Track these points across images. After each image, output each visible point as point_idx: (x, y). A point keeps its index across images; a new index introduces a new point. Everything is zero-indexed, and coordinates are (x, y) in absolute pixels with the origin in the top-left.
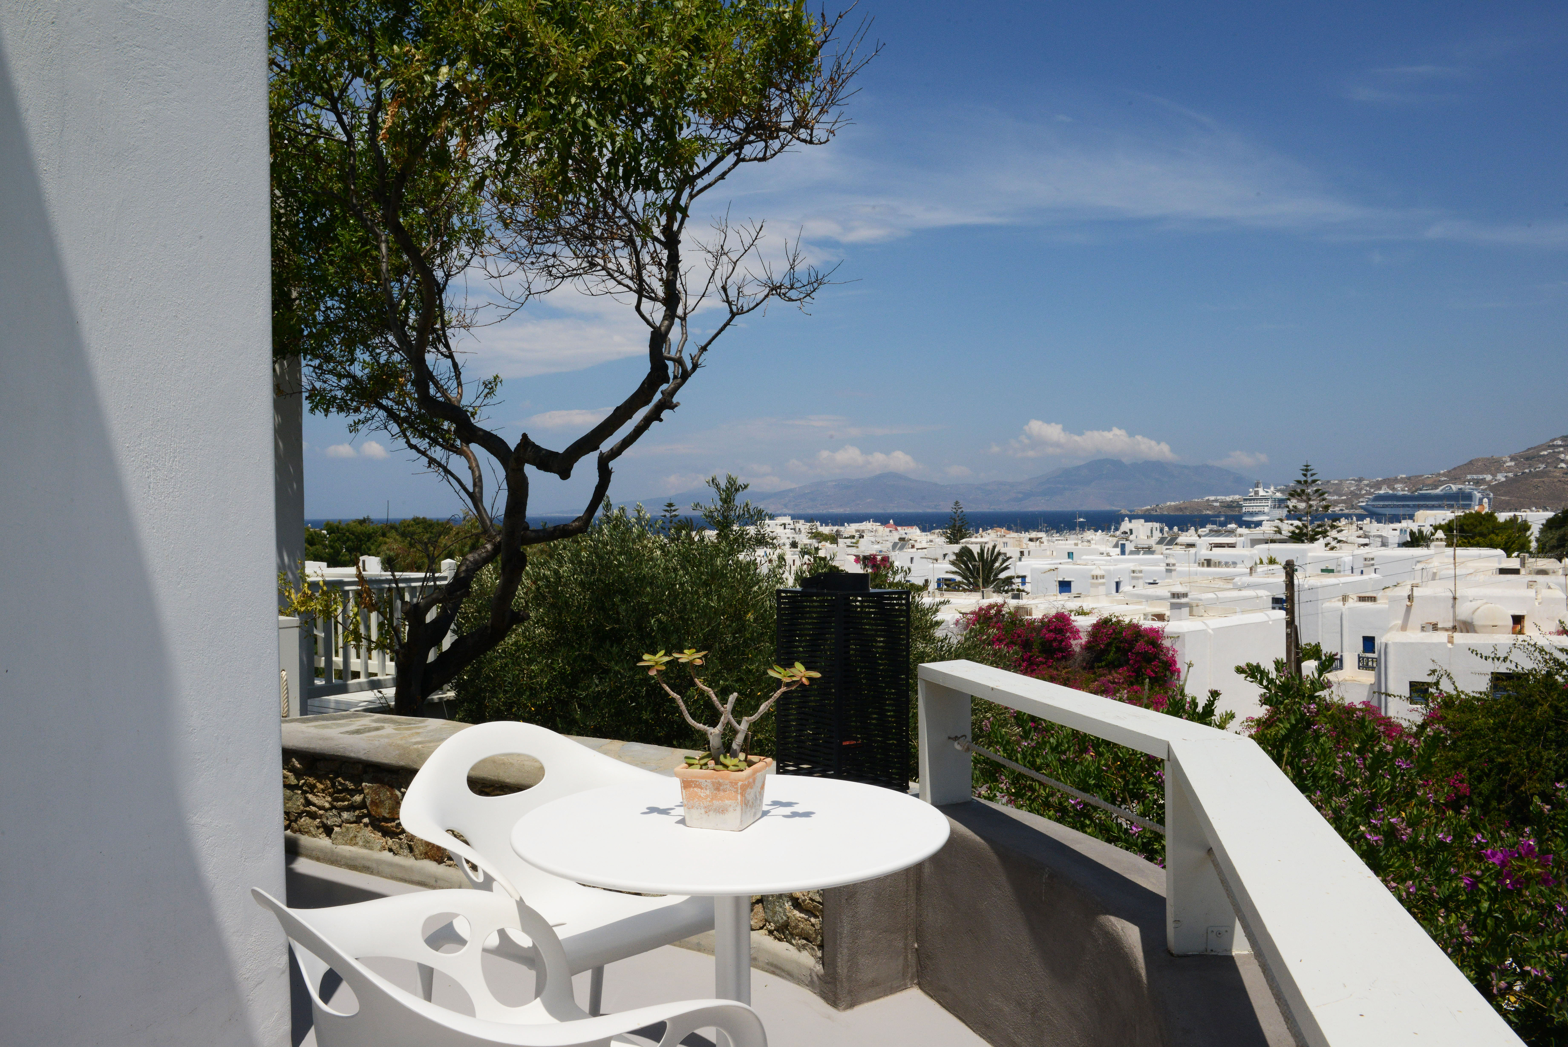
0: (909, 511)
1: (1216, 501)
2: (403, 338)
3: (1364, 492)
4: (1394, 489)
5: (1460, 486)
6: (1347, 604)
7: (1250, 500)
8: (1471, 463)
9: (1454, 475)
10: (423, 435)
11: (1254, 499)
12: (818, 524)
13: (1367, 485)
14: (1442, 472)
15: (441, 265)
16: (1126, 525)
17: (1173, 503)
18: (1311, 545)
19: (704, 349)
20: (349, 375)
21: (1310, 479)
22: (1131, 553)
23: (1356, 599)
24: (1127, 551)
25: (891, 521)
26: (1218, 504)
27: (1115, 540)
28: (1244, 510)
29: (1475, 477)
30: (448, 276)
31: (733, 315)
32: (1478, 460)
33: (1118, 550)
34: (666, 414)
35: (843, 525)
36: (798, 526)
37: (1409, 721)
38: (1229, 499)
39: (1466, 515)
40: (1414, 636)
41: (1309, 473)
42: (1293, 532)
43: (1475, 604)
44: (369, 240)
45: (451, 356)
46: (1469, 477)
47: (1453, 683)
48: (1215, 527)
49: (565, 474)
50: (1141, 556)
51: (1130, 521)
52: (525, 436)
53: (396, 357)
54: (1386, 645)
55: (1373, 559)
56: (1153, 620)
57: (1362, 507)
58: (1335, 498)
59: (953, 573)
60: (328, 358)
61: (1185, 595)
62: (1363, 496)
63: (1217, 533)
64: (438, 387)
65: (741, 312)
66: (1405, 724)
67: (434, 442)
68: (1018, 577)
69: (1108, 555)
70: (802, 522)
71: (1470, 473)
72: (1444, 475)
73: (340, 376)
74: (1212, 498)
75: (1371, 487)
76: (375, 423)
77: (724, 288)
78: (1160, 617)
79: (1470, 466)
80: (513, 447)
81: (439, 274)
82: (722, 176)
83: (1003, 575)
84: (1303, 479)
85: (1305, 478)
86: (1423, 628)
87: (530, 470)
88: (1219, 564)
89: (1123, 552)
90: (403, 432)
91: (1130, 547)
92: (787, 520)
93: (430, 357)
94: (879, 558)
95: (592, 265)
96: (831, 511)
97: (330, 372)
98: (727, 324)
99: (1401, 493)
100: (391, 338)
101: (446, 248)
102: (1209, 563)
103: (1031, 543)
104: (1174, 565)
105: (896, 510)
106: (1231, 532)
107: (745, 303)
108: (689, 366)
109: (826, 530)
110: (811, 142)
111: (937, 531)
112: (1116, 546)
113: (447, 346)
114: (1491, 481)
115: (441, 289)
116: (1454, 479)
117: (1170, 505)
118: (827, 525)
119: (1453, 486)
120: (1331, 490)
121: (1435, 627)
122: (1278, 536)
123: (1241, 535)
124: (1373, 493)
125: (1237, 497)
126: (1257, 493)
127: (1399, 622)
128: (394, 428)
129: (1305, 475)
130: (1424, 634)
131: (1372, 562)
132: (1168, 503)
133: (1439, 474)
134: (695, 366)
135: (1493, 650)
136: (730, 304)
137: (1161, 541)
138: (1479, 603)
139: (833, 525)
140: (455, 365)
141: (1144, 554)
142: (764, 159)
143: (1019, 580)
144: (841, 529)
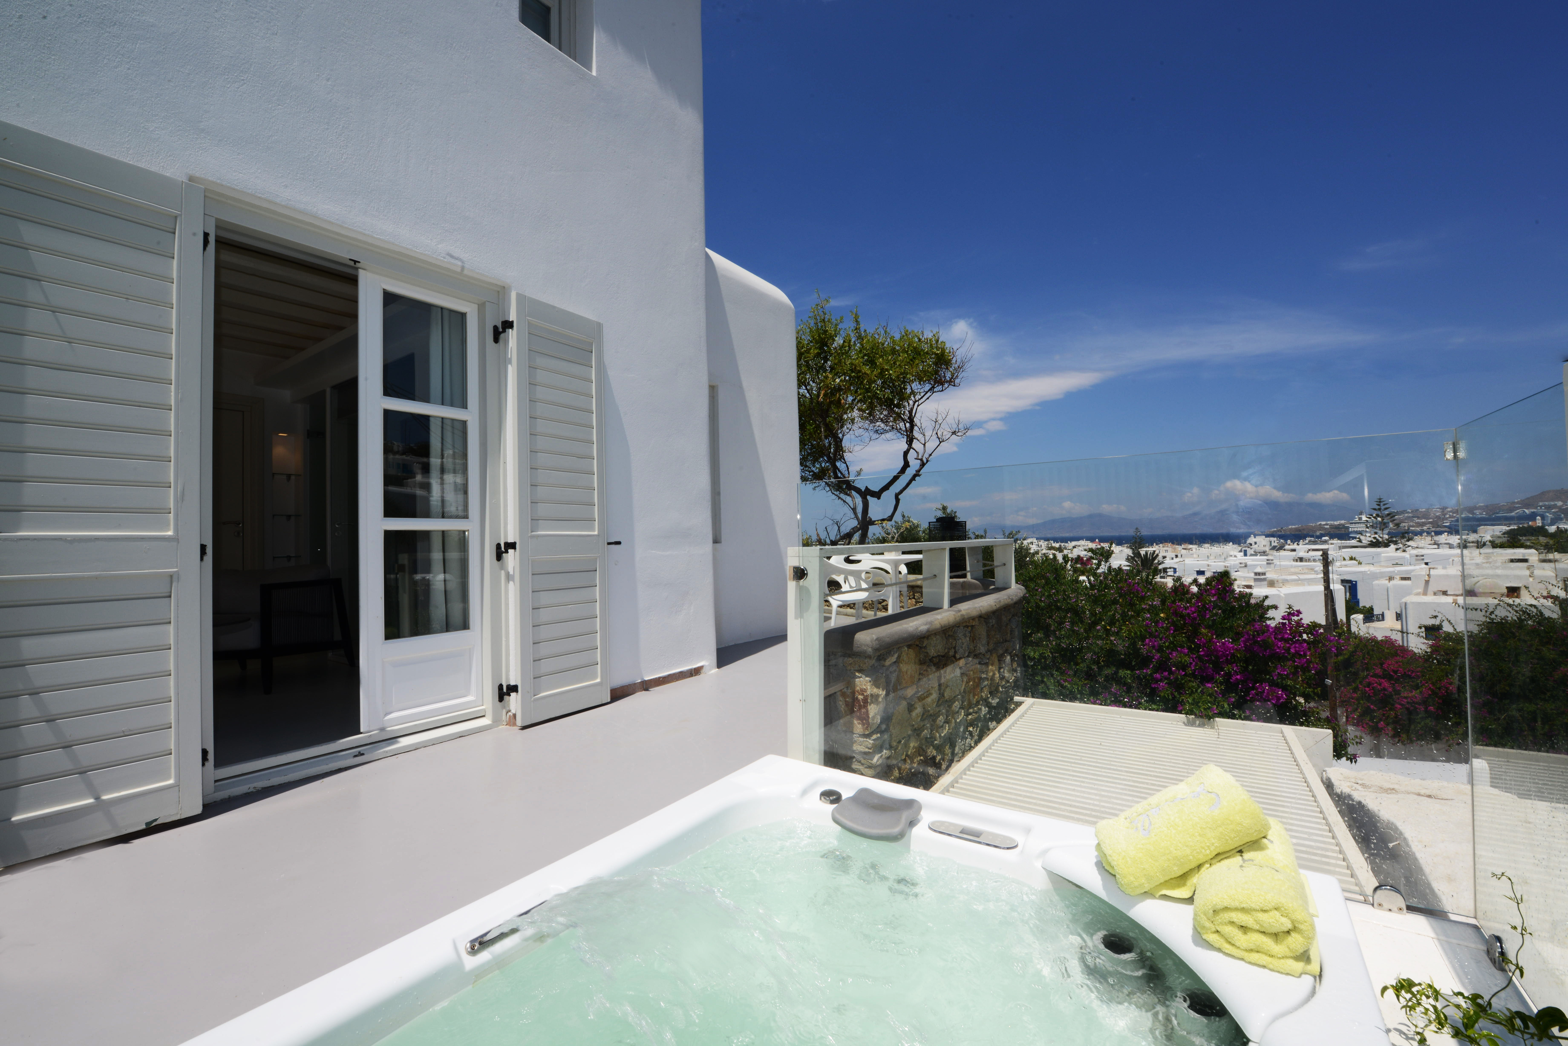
0: (1109, 534)
1: (1327, 524)
2: (829, 457)
3: (1448, 516)
4: (1473, 514)
5: (1533, 510)
6: (1391, 582)
7: (1355, 523)
8: (1543, 493)
9: (1526, 504)
10: (837, 490)
11: (1358, 523)
12: (1052, 542)
13: (1450, 512)
14: (1516, 501)
15: (841, 432)
16: (1251, 540)
17: (1293, 527)
18: (1386, 549)
19: (931, 455)
20: (813, 471)
21: (1383, 507)
22: (1251, 555)
23: (1398, 579)
24: (1248, 554)
25: (1097, 540)
26: (1328, 527)
27: (1240, 548)
28: (1350, 530)
29: (1547, 503)
30: (843, 436)
31: (940, 442)
32: (1549, 492)
33: (1242, 554)
34: (917, 478)
35: (1067, 543)
36: (1040, 543)
37: (1421, 649)
38: (1336, 523)
39: (1519, 528)
40: (1430, 598)
41: (1382, 504)
42: (1371, 541)
43: (1476, 579)
44: (818, 427)
45: (845, 463)
46: (1541, 504)
47: (1453, 626)
48: (1312, 539)
49: (879, 498)
50: (1258, 557)
51: (1255, 537)
52: (867, 487)
53: (827, 464)
54: (1406, 604)
55: (1423, 556)
56: (1243, 588)
57: (1446, 526)
58: (1423, 520)
59: (1127, 566)
60: (806, 466)
61: (1264, 574)
62: (1447, 519)
63: (1315, 543)
64: (841, 473)
65: (943, 441)
66: (1416, 651)
67: (841, 492)
68: (1170, 568)
69: (1235, 556)
70: (1042, 541)
71: (1542, 501)
72: (1518, 503)
73: (810, 472)
74: (1323, 523)
75: (1454, 513)
76: (821, 488)
77: (937, 433)
78: (1249, 587)
79: (1542, 496)
80: (863, 490)
81: (840, 435)
82: (928, 398)
83: (1160, 567)
84: (1378, 507)
85: (1379, 507)
86: (1435, 594)
87: (869, 497)
88: (1309, 560)
89: (1245, 555)
90: (831, 490)
91: (1250, 552)
92: (1035, 540)
93: (838, 464)
94: (1085, 559)
95: (893, 428)
96: (1061, 535)
97: (806, 471)
98: (939, 445)
99: (1480, 516)
100: (825, 458)
101: (842, 427)
102: (1301, 559)
103: (1183, 550)
104: (1272, 560)
105: (1102, 534)
106: (1325, 542)
107: (945, 438)
108: (925, 461)
109: (1057, 545)
110: (955, 386)
111: (1126, 545)
112: (1241, 551)
113: (844, 459)
114: (1562, 506)
115: (841, 440)
116: (1527, 506)
117: (1292, 528)
118: (1057, 542)
119: (1526, 511)
120: (1420, 516)
121: (1445, 593)
122: (1359, 544)
123: (1332, 544)
124: (1455, 517)
125: (1343, 522)
126: (1360, 519)
127: (1421, 590)
128: (828, 489)
129: (1379, 505)
130: (1435, 597)
131: (1423, 558)
132: (1290, 527)
133: (1514, 503)
134: (927, 461)
135: (1486, 606)
136: (939, 439)
137: (1274, 548)
138: (1480, 578)
139: (1061, 542)
140: (847, 466)
141: (1260, 556)
142: (942, 391)
143: (1172, 570)
144: (1066, 544)
